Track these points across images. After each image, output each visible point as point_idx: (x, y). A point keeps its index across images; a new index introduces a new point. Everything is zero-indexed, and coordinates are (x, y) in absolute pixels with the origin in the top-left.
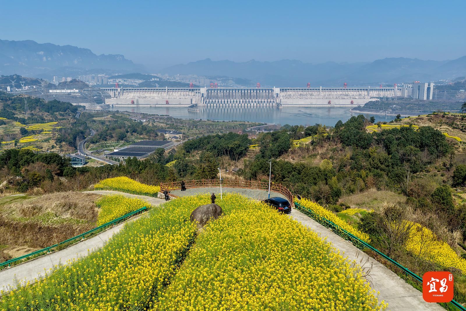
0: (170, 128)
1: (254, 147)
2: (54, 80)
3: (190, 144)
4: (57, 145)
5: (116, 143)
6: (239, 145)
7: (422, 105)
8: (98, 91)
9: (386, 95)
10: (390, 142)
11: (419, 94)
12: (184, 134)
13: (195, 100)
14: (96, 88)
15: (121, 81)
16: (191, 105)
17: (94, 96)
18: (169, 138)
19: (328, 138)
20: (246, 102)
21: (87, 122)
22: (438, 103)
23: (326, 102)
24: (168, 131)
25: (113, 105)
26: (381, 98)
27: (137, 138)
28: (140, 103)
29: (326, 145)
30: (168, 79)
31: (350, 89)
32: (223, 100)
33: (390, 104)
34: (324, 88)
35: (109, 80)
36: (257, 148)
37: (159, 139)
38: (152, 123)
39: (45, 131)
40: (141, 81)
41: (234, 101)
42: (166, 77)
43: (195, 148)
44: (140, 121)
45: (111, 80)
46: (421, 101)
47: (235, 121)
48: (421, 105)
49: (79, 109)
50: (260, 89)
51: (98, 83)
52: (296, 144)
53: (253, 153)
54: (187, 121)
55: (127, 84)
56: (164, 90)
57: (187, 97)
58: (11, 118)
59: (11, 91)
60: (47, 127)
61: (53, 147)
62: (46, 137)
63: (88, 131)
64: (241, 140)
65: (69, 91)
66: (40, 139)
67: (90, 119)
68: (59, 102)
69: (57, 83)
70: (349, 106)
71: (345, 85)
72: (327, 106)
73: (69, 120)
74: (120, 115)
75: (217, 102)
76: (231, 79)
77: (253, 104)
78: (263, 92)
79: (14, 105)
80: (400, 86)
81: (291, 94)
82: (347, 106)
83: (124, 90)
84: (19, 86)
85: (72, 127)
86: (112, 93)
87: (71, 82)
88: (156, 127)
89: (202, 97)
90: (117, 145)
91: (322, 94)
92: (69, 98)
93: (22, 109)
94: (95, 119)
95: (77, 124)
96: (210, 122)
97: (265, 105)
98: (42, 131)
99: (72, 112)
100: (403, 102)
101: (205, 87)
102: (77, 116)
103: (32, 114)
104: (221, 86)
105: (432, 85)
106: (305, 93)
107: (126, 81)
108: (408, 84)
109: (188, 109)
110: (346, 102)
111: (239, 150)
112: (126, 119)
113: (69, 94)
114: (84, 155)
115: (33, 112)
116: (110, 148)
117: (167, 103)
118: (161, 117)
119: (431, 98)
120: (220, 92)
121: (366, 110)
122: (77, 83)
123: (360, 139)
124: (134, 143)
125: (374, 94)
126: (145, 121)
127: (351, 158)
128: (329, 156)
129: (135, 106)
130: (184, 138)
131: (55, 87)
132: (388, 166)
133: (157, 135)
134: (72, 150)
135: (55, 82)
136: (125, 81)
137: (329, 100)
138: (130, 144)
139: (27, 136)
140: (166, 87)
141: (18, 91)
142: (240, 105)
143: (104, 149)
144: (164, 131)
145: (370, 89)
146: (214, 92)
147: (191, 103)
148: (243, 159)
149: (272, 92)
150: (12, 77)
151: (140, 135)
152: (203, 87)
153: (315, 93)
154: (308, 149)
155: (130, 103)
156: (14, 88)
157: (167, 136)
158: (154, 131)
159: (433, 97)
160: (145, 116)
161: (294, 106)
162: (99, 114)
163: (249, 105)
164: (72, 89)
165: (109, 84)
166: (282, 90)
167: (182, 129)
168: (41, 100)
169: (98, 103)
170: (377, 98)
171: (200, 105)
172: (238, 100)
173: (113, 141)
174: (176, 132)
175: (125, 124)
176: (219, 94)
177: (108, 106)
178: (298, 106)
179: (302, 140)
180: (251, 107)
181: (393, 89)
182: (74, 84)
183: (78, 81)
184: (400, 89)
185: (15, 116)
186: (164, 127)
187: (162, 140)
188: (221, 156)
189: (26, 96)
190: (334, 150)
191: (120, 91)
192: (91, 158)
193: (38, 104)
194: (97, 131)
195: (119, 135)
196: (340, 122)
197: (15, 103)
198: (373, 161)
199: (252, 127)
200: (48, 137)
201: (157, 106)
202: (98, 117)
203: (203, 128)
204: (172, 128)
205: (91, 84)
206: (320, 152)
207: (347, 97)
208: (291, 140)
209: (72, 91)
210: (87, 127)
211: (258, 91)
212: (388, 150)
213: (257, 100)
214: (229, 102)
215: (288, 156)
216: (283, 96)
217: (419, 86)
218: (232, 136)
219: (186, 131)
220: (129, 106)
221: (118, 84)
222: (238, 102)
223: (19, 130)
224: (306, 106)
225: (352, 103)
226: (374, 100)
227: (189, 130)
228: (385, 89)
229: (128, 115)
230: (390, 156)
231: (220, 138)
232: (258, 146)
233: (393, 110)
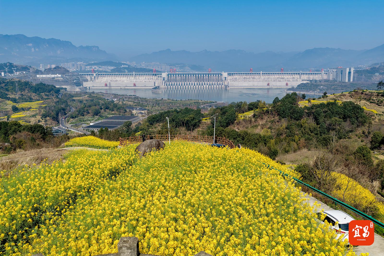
0: (137, 106)
1: (206, 119)
2: (41, 67)
3: (153, 118)
4: (42, 120)
5: (91, 118)
6: (194, 118)
7: (345, 86)
8: (77, 75)
9: (315, 78)
10: (319, 115)
11: (341, 77)
12: (148, 110)
13: (157, 83)
14: (76, 74)
15: (96, 68)
16: (154, 87)
17: (74, 80)
18: (136, 114)
19: (267, 112)
20: (200, 85)
21: (68, 101)
22: (357, 84)
23: (265, 84)
24: (135, 108)
25: (89, 87)
26: (310, 80)
27: (109, 114)
28: (112, 85)
29: (266, 118)
30: (135, 66)
31: (285, 74)
32: (181, 83)
33: (318, 85)
34: (264, 73)
35: (87, 67)
36: (208, 120)
37: (127, 114)
38: (122, 102)
39: (33, 108)
40: (113, 68)
41: (190, 84)
42: (133, 64)
43: (158, 121)
44: (112, 100)
45: (88, 67)
46: (343, 83)
47: (190, 100)
48: (343, 86)
49: (61, 91)
50: (211, 74)
51: (77, 69)
52: (241, 116)
53: (205, 124)
54: (151, 100)
55: (101, 70)
56: (132, 75)
57: (151, 81)
58: (5, 98)
59: (5, 76)
60: (34, 105)
61: (39, 121)
62: (33, 113)
63: (68, 108)
64: (195, 114)
65: (53, 76)
66: (28, 115)
67: (70, 99)
68: (44, 85)
69: (43, 70)
70: (284, 87)
71: (282, 70)
72: (267, 87)
73: (52, 99)
74: (95, 95)
75: (176, 84)
76: (187, 66)
77: (206, 86)
78: (213, 76)
79: (7, 87)
80: (326, 71)
81: (237, 78)
82: (283, 87)
83: (99, 74)
84: (11, 72)
85: (55, 105)
86: (88, 78)
87: (55, 68)
88: (125, 104)
89: (163, 81)
90: (93, 120)
91: (262, 77)
92: (53, 81)
93: (14, 90)
94: (74, 98)
95: (60, 103)
96: (170, 101)
97: (215, 86)
98: (30, 108)
99: (56, 93)
100: (329, 84)
101: (166, 72)
102: (60, 96)
103: (22, 94)
104: (179, 71)
105: (352, 70)
106: (248, 77)
107: (101, 68)
108: (333, 69)
109: (152, 90)
110: (282, 84)
111: (193, 122)
112: (100, 99)
113: (53, 78)
114: (65, 127)
115: (23, 93)
116: (87, 122)
117: (135, 85)
118: (130, 97)
119: (351, 80)
120: (178, 76)
121: (299, 90)
122: (60, 69)
123: (294, 112)
124: (107, 118)
125: (305, 77)
126: (116, 100)
127: (287, 128)
128: (268, 126)
129: (108, 88)
130: (148, 113)
131: (42, 73)
132: (317, 134)
133: (126, 111)
134: (56, 124)
135: (42, 68)
136: (99, 67)
137: (268, 82)
138: (103, 119)
139: (18, 112)
140: (134, 72)
141: (10, 76)
142: (195, 87)
143: (82, 123)
144: (132, 108)
145: (302, 73)
146: (173, 76)
147: (155, 86)
148: (196, 130)
149: (221, 76)
150: (5, 65)
151: (111, 111)
152: (165, 72)
153: (257, 77)
154: (251, 121)
155: (104, 86)
156: (8, 73)
157: (134, 112)
158: (123, 108)
159: (354, 80)
160: (116, 96)
161: (240, 87)
162: (77, 94)
163: (202, 87)
164: (56, 74)
165: (86, 70)
166: (230, 75)
167: (146, 106)
168: (29, 83)
169: (77, 86)
170: (307, 80)
171: (162, 87)
172: (193, 83)
173: (89, 116)
174: (142, 109)
175: (99, 102)
176: (177, 77)
177: (86, 88)
178: (243, 87)
179: (246, 113)
180: (203, 88)
181: (321, 73)
182: (57, 70)
183: (61, 68)
184: (327, 73)
185: (7, 96)
186: (131, 105)
187: (130, 115)
188: (179, 127)
189: (17, 80)
190: (272, 122)
191: (95, 76)
192: (71, 131)
193: (27, 86)
194: (76, 108)
195: (94, 111)
196: (277, 98)
197: (8, 86)
198: (305, 130)
199: (205, 104)
200: (35, 113)
201: (126, 88)
202: (77, 97)
203: (164, 105)
204: (139, 106)
205: (71, 70)
206: (260, 123)
207: (283, 80)
208: (236, 113)
209: (56, 76)
210: (67, 105)
211: (210, 76)
212: (317, 121)
213: (209, 82)
214: (186, 85)
215: (234, 127)
216: (230, 79)
217: (342, 71)
218: (187, 111)
219: (150, 108)
220: (103, 88)
221: (94, 70)
222: (193, 84)
223: (11, 107)
224: (249, 87)
225: (287, 84)
226: (305, 82)
227: (152, 107)
228: (313, 73)
229: (102, 95)
230: (319, 126)
231: (178, 112)
232: (209, 119)
233: (321, 90)
